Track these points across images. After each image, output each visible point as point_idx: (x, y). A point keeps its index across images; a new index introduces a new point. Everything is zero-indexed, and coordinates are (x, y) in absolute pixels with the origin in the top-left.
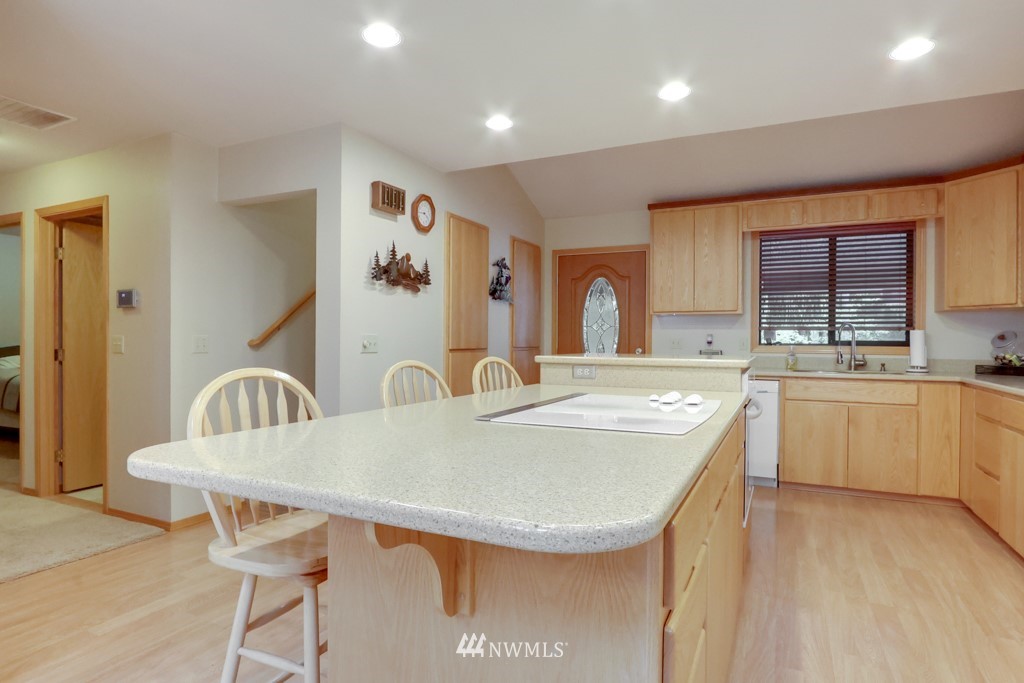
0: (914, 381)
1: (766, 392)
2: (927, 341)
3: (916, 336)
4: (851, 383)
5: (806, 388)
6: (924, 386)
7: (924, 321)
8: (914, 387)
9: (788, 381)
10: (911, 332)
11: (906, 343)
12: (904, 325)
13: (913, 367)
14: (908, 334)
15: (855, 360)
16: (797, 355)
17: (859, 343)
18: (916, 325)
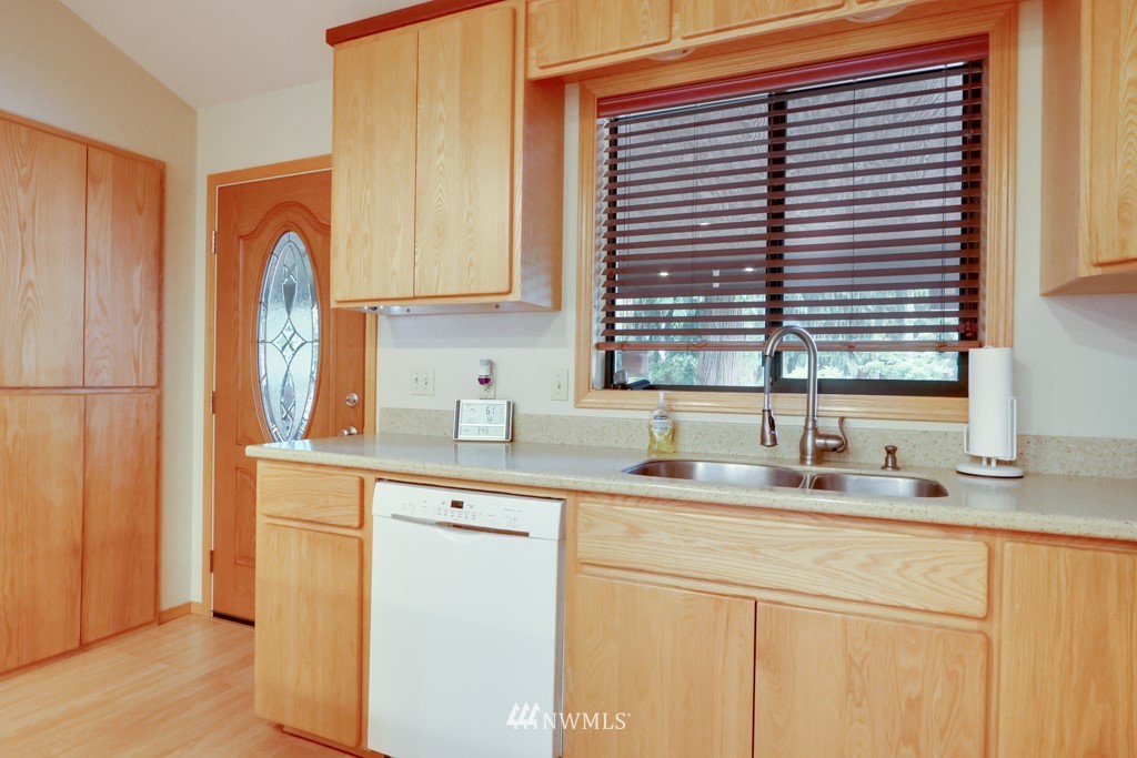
0: (977, 529)
1: (526, 535)
2: (1018, 379)
3: (987, 363)
4: (768, 522)
5: (635, 531)
6: (1008, 547)
7: (1010, 324)
8: (974, 549)
9: (588, 505)
10: (974, 353)
11: (959, 388)
12: (955, 336)
13: (977, 459)
14: (963, 358)
15: (817, 435)
16: (680, 417)
17: (827, 387)
18: (985, 335)
